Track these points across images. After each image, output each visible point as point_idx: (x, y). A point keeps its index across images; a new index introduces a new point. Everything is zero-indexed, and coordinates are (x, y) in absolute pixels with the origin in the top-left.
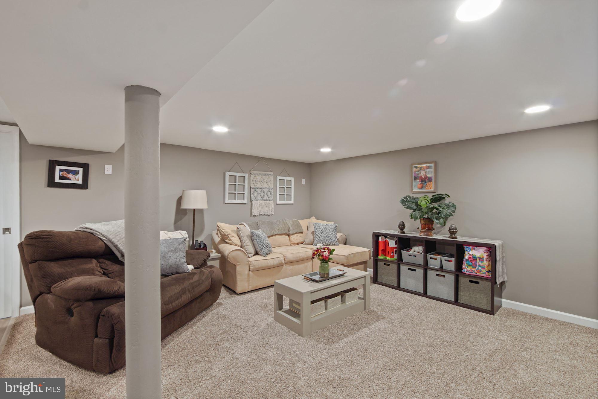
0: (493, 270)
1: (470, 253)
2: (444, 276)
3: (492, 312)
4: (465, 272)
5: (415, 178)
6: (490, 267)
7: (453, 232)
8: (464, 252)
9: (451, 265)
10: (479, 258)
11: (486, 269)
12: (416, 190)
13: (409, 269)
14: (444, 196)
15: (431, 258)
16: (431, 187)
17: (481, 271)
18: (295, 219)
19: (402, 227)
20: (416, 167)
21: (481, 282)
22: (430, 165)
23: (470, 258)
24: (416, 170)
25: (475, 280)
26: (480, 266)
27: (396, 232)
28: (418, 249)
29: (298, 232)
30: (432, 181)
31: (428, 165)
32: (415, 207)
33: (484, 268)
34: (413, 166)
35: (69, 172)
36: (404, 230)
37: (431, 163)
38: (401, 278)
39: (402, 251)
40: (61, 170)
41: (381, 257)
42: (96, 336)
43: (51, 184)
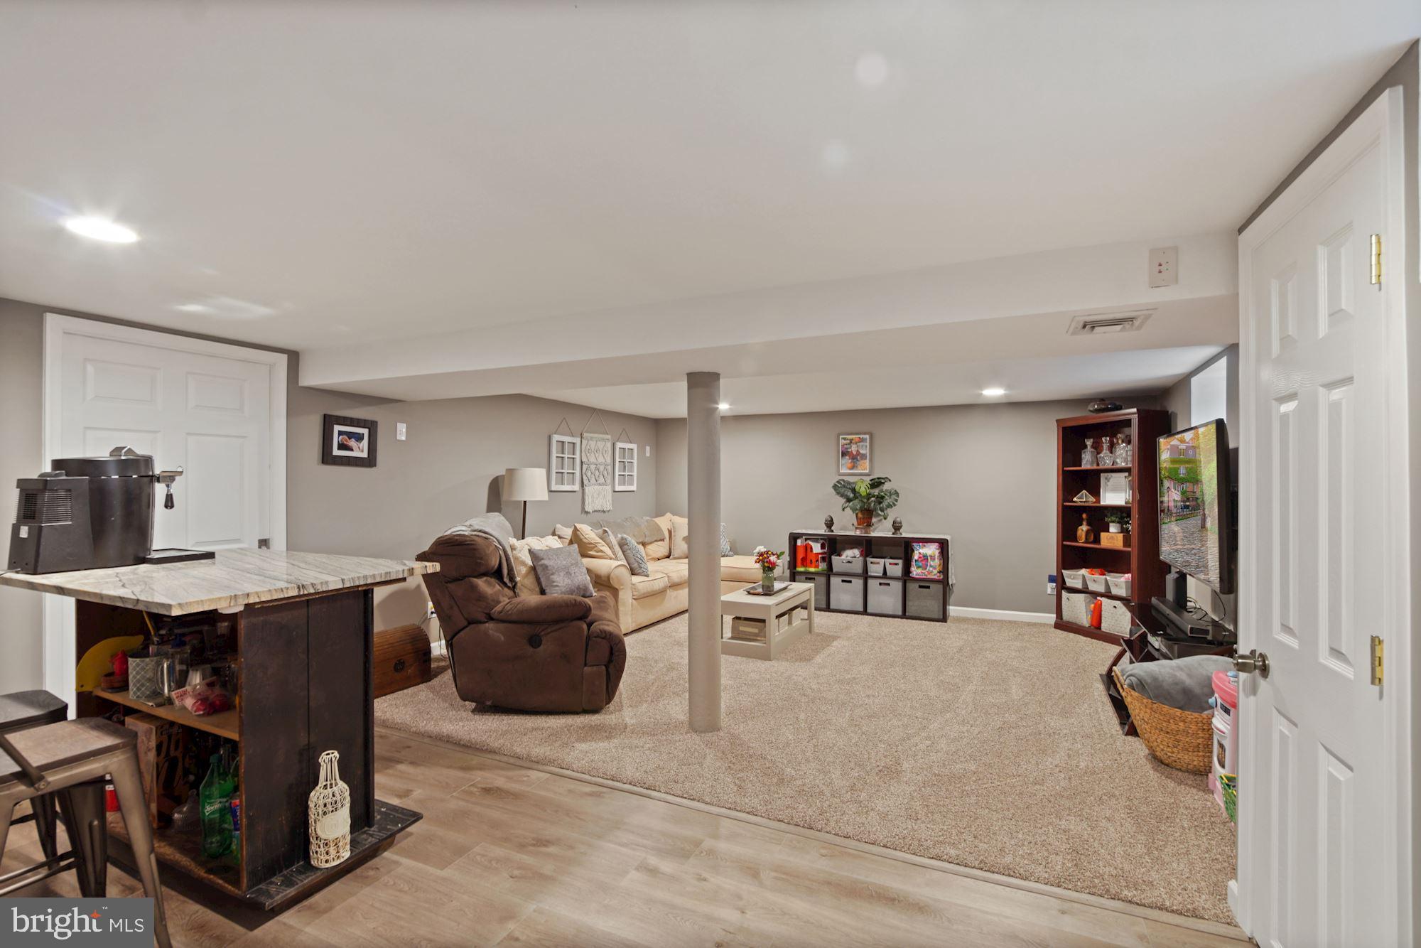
0: (945, 570)
1: (920, 551)
2: (889, 584)
3: (944, 619)
4: (914, 576)
5: (844, 454)
6: (941, 566)
7: (897, 527)
8: (913, 551)
9: (896, 569)
10: (931, 556)
11: (938, 569)
12: (844, 470)
13: (843, 581)
14: (883, 481)
15: (872, 563)
16: (864, 467)
17: (932, 572)
18: (647, 516)
19: (830, 524)
20: (844, 439)
21: (932, 586)
22: (865, 436)
23: (920, 557)
24: (845, 442)
25: (925, 584)
26: (931, 566)
27: (822, 530)
28: (852, 554)
29: (659, 539)
30: (866, 459)
31: (861, 436)
32: (852, 495)
33: (935, 569)
34: (841, 437)
35: (351, 435)
36: (832, 528)
37: (865, 434)
38: (831, 595)
39: (833, 557)
40: (341, 433)
41: (801, 569)
42: (585, 665)
43: (327, 458)
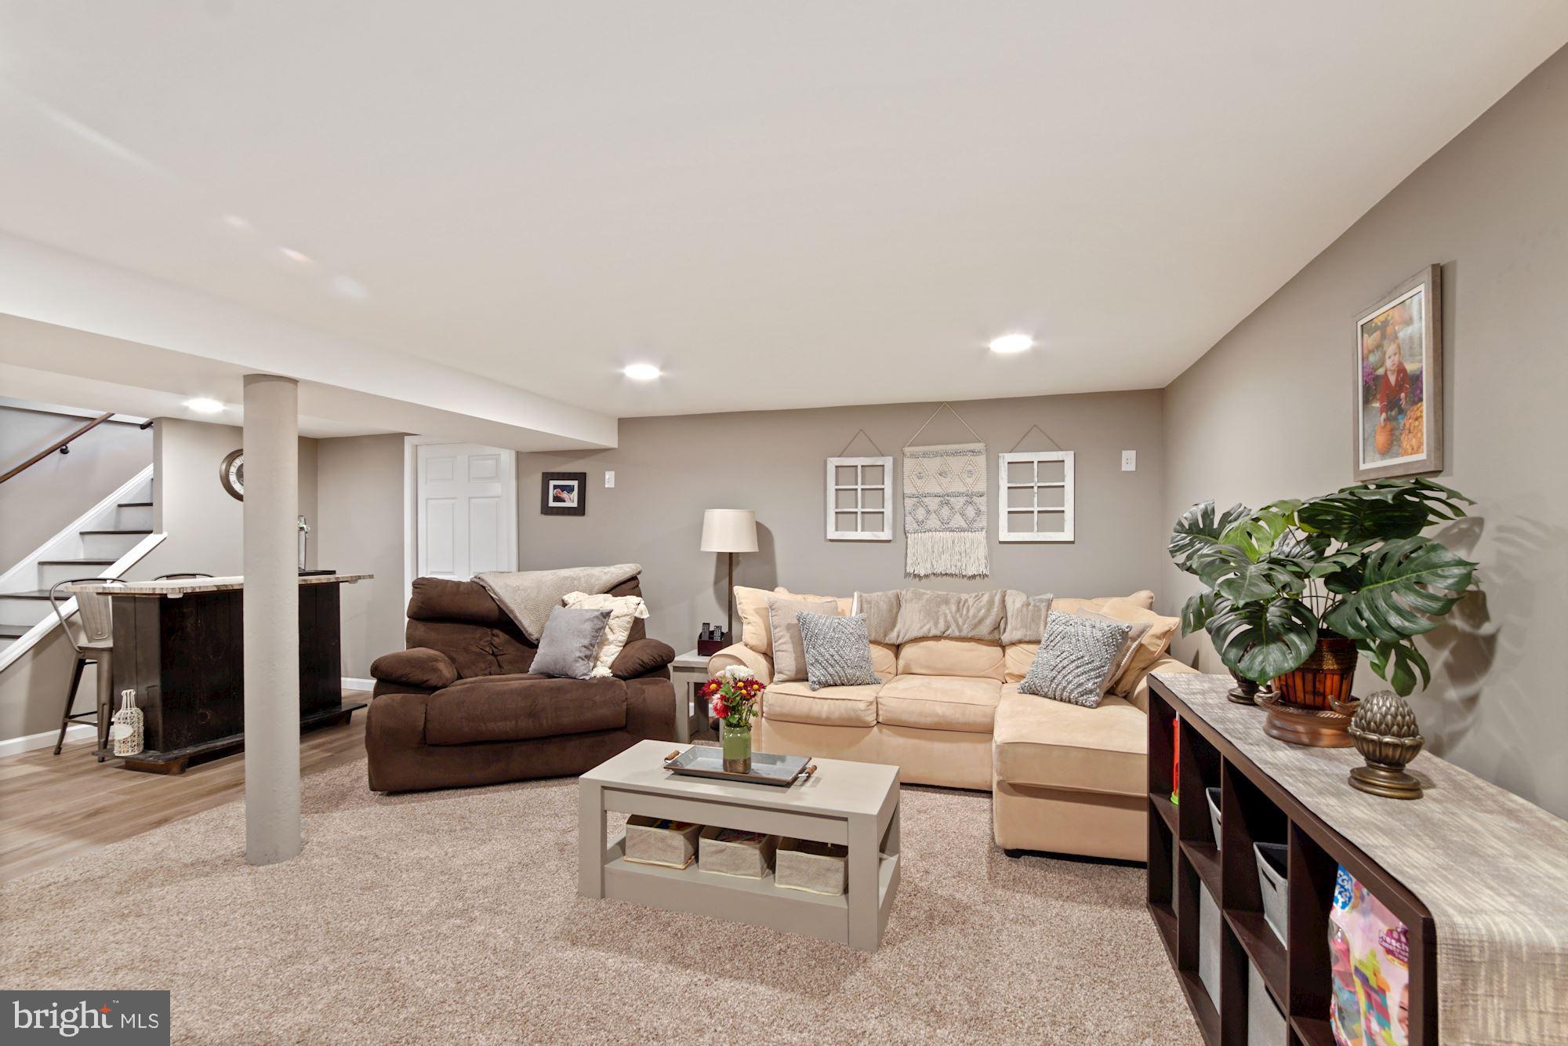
5: (1367, 394)
20: (1369, 330)
24: (1369, 342)
29: (1030, 639)
34: (1360, 326)
35: (563, 488)
43: (546, 510)
